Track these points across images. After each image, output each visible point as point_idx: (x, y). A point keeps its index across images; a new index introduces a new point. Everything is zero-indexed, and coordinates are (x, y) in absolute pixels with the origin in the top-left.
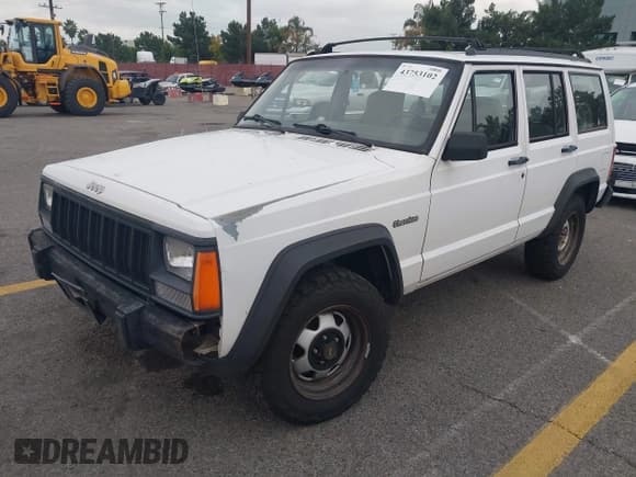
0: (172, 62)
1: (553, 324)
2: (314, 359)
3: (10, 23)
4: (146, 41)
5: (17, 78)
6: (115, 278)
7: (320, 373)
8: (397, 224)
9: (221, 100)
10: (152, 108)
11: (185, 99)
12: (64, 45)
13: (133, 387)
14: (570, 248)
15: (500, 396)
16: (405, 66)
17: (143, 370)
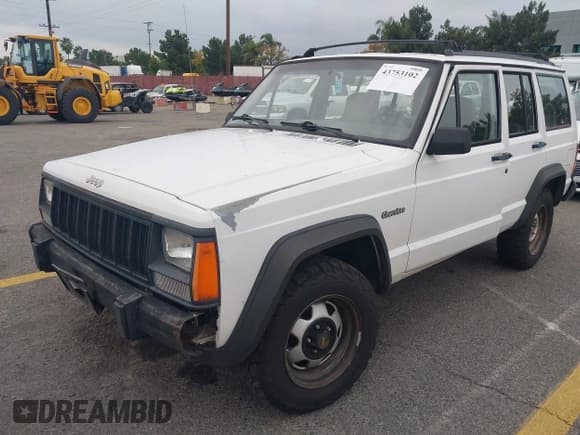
0: (158, 74)
1: (531, 312)
2: (307, 348)
3: (13, 40)
4: (136, 56)
5: (19, 89)
6: (113, 269)
7: (313, 362)
8: (385, 215)
9: (203, 108)
10: (140, 116)
11: (171, 107)
12: (61, 60)
13: (129, 377)
14: (538, 240)
15: (487, 382)
16: (386, 67)
17: (138, 359)
